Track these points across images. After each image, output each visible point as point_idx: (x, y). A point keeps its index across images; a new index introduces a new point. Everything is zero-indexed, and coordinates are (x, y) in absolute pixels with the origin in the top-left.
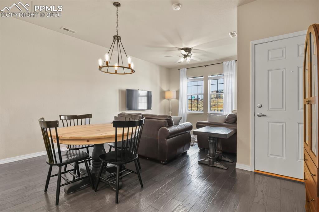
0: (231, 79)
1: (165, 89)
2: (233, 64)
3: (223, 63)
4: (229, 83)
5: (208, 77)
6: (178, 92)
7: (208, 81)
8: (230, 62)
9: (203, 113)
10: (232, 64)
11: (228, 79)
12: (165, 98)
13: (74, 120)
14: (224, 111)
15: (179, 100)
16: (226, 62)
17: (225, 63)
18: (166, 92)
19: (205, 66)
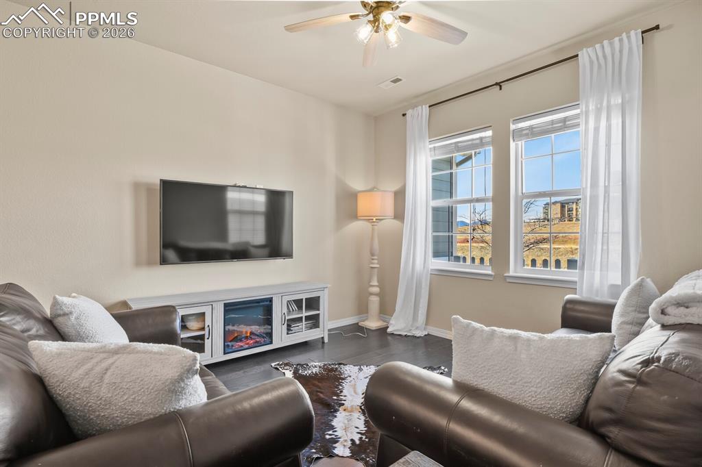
0: (616, 121)
1: (357, 184)
2: (630, 49)
3: (577, 56)
4: (608, 145)
5: (513, 127)
6: (400, 195)
7: (512, 145)
8: (611, 44)
9: (491, 275)
10: (621, 51)
11: (603, 123)
12: (354, 216)
14: (582, 268)
15: (403, 222)
16: (590, 50)
17: (585, 56)
18: (359, 195)
19: (499, 84)
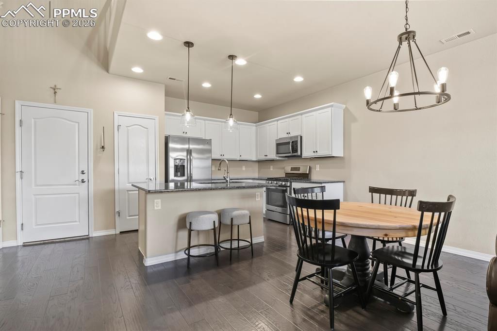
13: (391, 197)
